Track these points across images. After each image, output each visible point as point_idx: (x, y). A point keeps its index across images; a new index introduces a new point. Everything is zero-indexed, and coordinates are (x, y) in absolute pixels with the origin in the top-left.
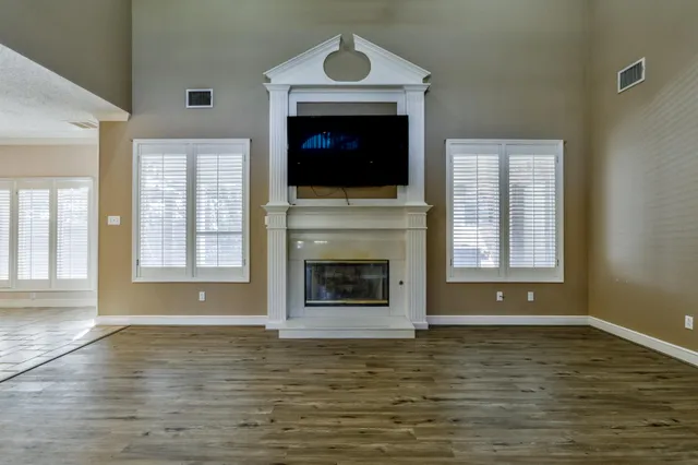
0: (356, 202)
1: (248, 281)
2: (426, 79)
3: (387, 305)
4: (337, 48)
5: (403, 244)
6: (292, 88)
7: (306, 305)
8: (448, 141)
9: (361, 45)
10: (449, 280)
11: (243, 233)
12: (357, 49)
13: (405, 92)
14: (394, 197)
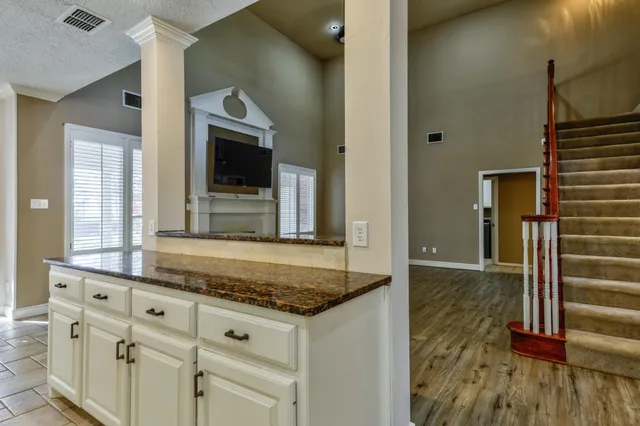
0: (241, 196)
2: (271, 127)
4: (230, 94)
6: (210, 114)
8: (279, 164)
9: (242, 96)
12: (240, 98)
13: (264, 133)
14: (257, 193)
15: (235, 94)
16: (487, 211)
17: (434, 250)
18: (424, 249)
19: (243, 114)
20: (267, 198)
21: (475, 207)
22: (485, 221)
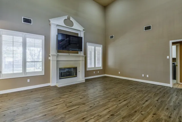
0: (71, 54)
1: (44, 74)
2: (83, 30)
3: (77, 76)
4: (67, 18)
5: (80, 63)
6: (57, 25)
7: (60, 79)
8: (87, 43)
9: (71, 19)
10: (87, 70)
11: (42, 61)
12: (71, 20)
13: (80, 32)
14: (78, 53)
15: (69, 18)
16: (174, 60)
17: (148, 76)
18: (143, 75)
19: (73, 25)
20: (81, 55)
21: (168, 57)
22: (173, 64)
